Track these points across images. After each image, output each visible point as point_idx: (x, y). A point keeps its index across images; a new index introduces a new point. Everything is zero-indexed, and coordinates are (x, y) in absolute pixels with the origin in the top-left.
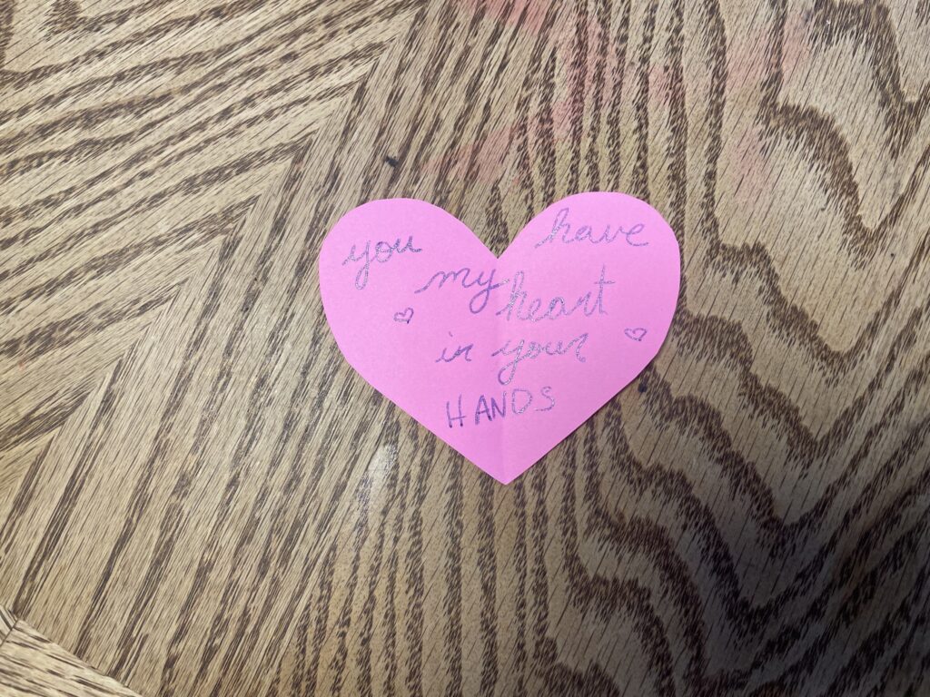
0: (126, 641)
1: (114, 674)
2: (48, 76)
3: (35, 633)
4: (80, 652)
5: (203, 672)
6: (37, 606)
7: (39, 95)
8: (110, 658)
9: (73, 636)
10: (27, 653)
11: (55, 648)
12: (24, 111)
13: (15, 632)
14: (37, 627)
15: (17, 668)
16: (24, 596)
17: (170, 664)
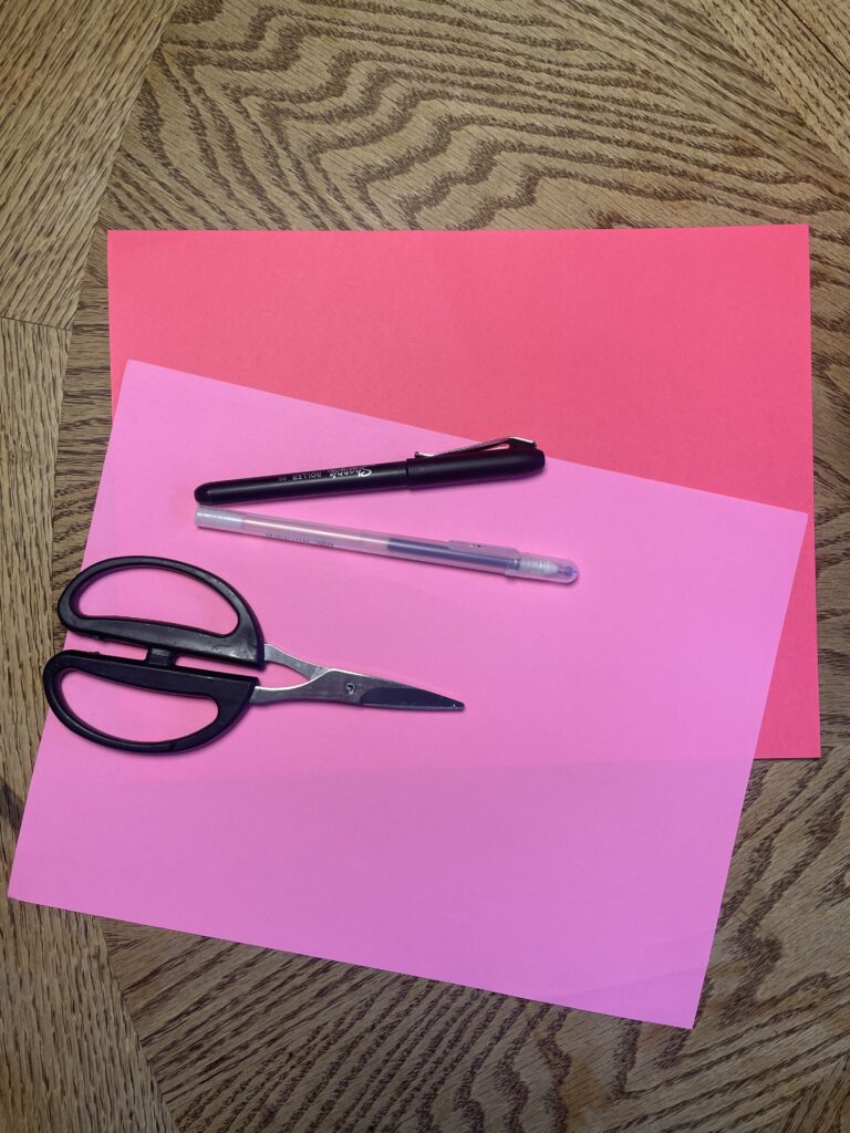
0: (85, 394)
1: (66, 395)
2: (374, 212)
3: (68, 342)
4: (68, 372)
5: (87, 442)
6: (85, 337)
7: (361, 213)
8: (72, 389)
9: (76, 364)
10: (55, 343)
11: (65, 358)
12: (348, 208)
13: (64, 332)
14: (72, 343)
15: (44, 341)
16: (86, 328)
17: (84, 423)
